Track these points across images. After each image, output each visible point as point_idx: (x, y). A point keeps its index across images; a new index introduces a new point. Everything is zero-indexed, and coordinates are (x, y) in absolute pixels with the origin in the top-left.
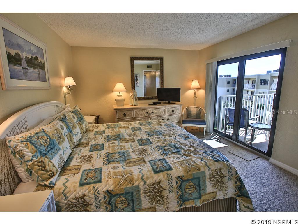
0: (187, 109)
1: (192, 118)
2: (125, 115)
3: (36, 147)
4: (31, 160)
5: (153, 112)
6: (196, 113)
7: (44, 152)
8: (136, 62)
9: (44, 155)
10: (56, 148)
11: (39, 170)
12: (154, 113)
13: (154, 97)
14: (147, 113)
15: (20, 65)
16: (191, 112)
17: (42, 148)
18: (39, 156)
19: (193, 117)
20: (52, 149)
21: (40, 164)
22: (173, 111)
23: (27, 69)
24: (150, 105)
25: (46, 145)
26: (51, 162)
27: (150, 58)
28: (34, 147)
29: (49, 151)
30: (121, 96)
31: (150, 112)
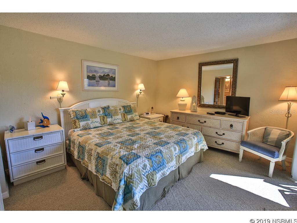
0: (265, 129)
1: (268, 143)
2: (178, 118)
3: (76, 115)
4: (73, 119)
5: (205, 122)
6: (278, 139)
7: (79, 118)
8: (204, 68)
9: (78, 119)
10: (86, 119)
11: (73, 123)
12: (207, 122)
13: (221, 106)
14: (199, 121)
15: (95, 80)
16: (269, 134)
17: (79, 116)
18: (76, 118)
19: (270, 142)
20: (84, 118)
21: (74, 121)
22: (231, 126)
23: (99, 81)
24: (209, 114)
25: (82, 115)
26: (79, 123)
27: (221, 61)
28: (75, 114)
29: (81, 118)
30: (184, 101)
31: (202, 120)
